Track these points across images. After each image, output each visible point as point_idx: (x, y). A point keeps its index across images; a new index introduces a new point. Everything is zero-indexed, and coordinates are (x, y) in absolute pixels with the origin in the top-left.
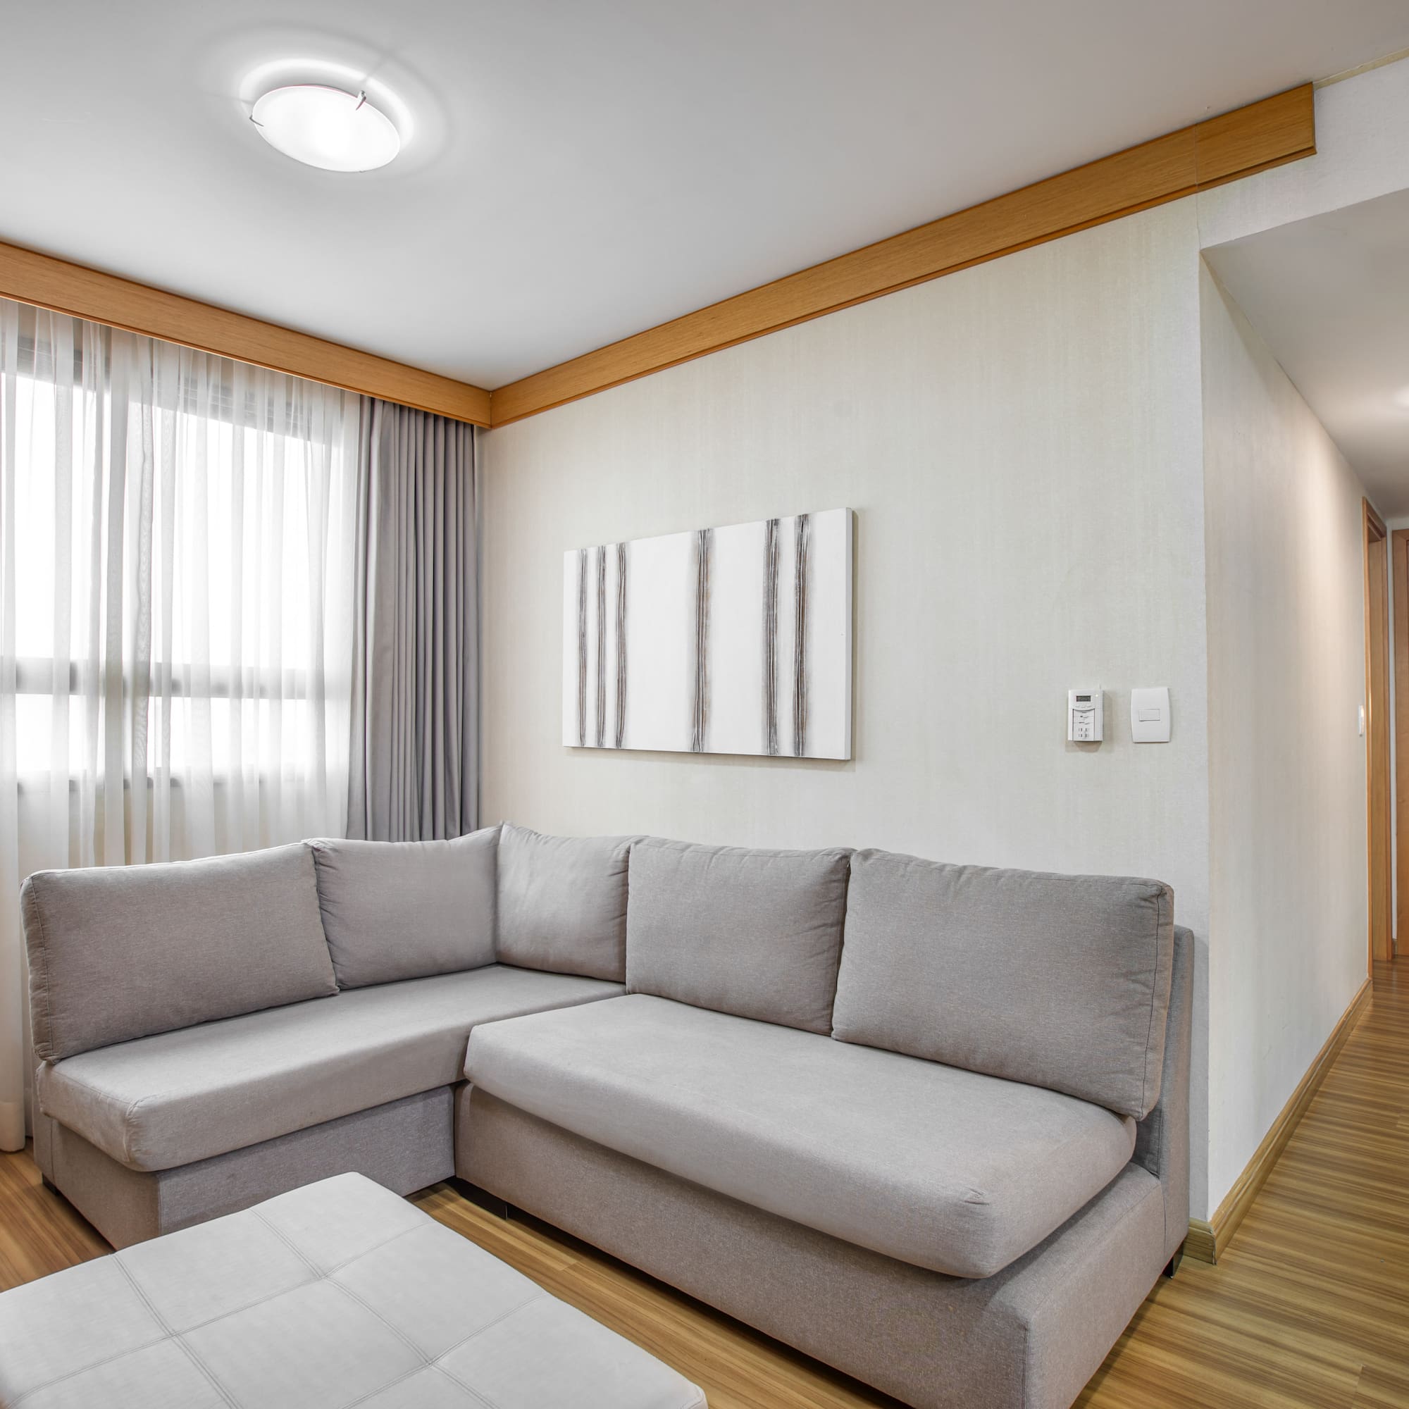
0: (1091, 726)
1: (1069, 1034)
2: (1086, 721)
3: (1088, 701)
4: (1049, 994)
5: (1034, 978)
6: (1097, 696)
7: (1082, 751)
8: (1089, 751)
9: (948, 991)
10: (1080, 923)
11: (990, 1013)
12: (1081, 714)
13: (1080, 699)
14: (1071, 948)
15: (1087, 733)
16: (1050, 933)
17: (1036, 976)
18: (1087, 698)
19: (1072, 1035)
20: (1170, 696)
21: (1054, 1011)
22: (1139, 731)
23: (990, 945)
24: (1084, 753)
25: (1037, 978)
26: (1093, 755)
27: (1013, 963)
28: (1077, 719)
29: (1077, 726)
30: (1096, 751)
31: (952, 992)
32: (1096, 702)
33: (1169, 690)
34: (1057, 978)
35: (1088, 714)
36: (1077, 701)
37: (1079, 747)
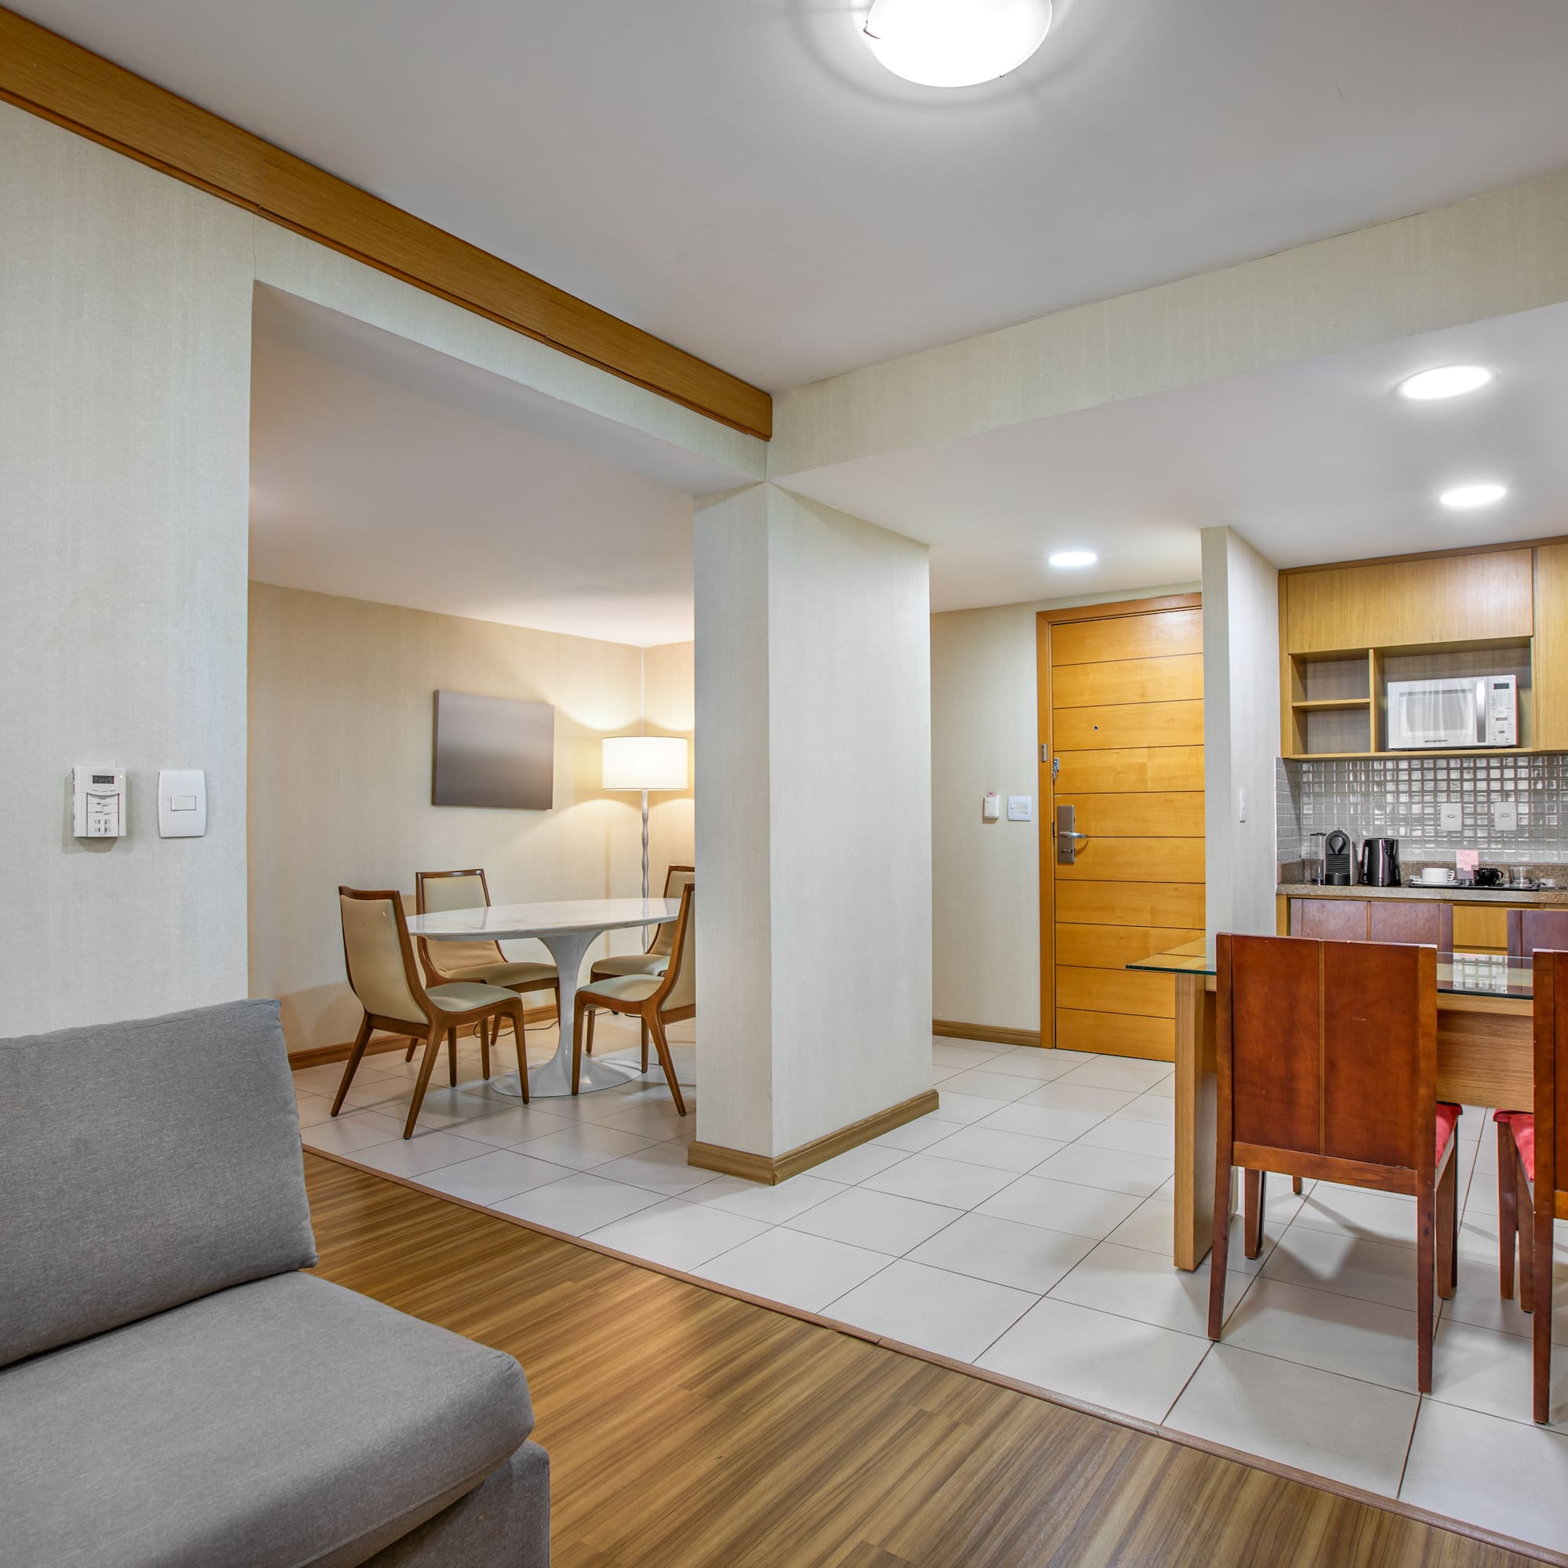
0: (113, 818)
1: (255, 1201)
2: (106, 810)
3: (109, 782)
4: (221, 1164)
5: (199, 1150)
6: (121, 776)
7: (89, 850)
8: (99, 851)
9: (77, 1223)
10: (229, 1064)
11: (152, 1224)
12: (97, 800)
13: (98, 779)
14: (230, 1097)
15: (107, 826)
16: (201, 1087)
17: (201, 1148)
18: (109, 780)
19: (259, 1200)
20: (206, 782)
21: (232, 1181)
22: (169, 823)
23: (127, 1130)
24: (91, 854)
25: (203, 1149)
26: (103, 856)
27: (168, 1142)
28: (93, 807)
29: (93, 817)
30: (109, 850)
31: (85, 1221)
32: (119, 786)
33: (205, 773)
34: (225, 1140)
35: (108, 801)
36: (94, 782)
37: (83, 845)
